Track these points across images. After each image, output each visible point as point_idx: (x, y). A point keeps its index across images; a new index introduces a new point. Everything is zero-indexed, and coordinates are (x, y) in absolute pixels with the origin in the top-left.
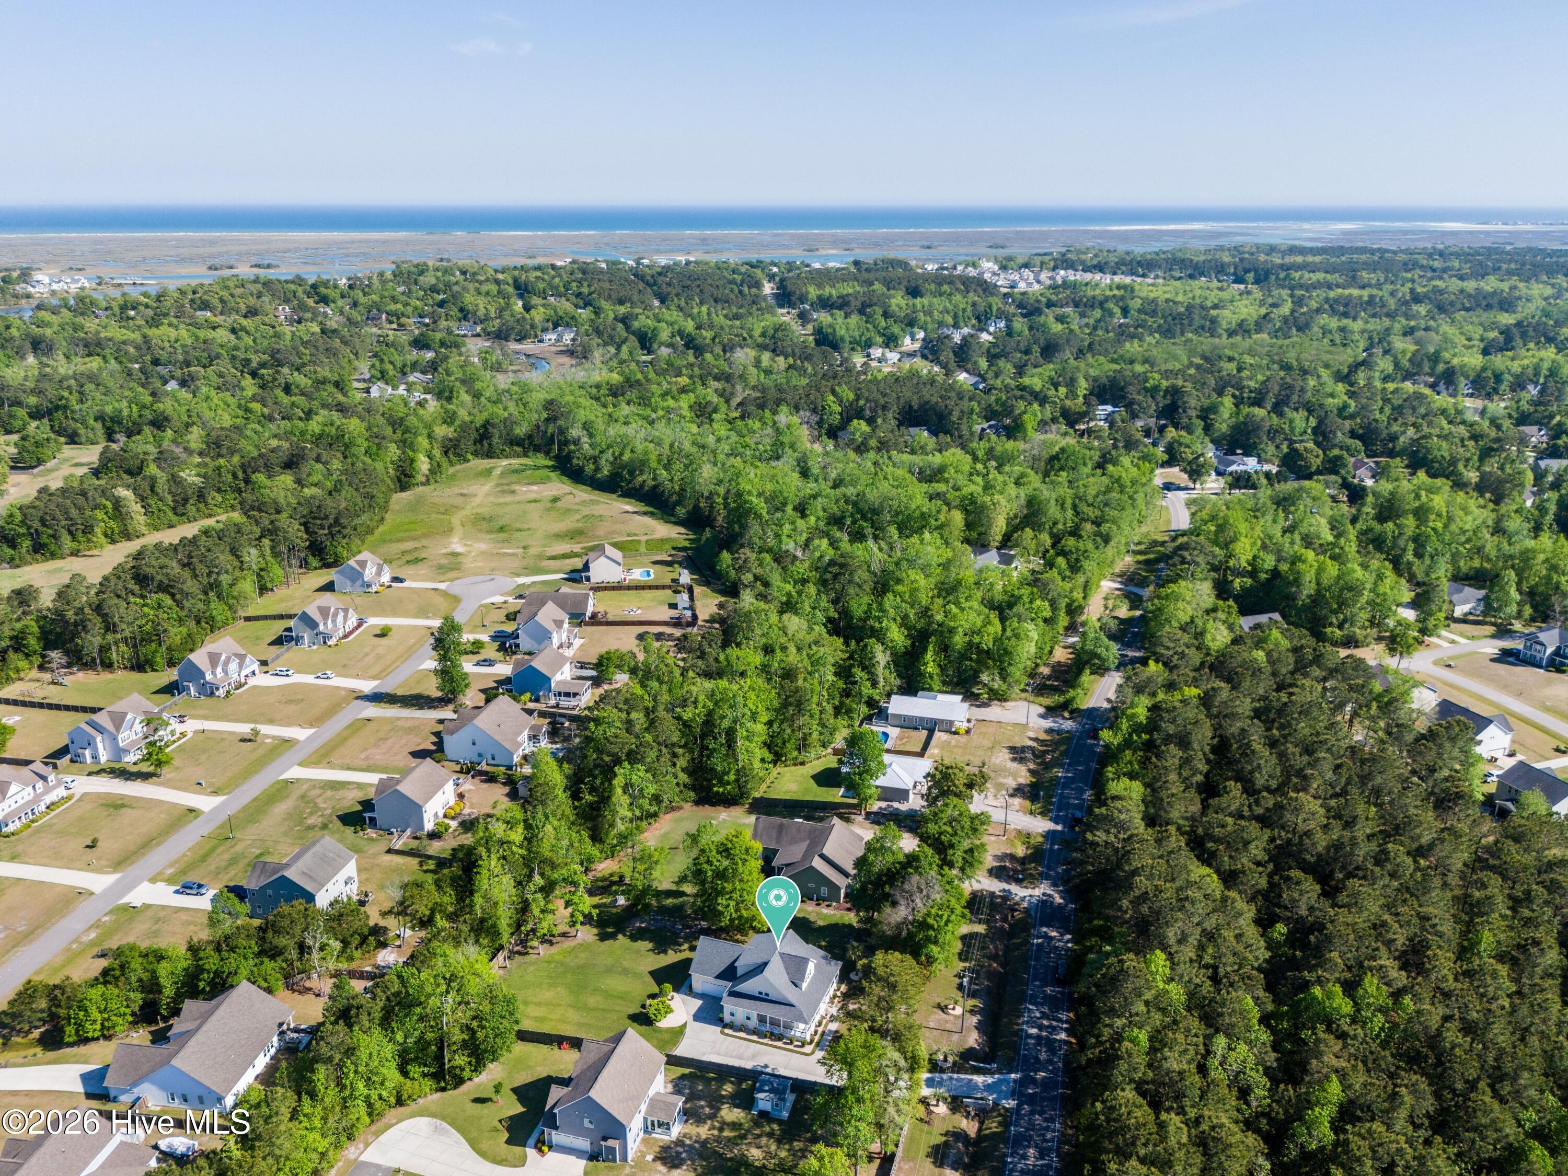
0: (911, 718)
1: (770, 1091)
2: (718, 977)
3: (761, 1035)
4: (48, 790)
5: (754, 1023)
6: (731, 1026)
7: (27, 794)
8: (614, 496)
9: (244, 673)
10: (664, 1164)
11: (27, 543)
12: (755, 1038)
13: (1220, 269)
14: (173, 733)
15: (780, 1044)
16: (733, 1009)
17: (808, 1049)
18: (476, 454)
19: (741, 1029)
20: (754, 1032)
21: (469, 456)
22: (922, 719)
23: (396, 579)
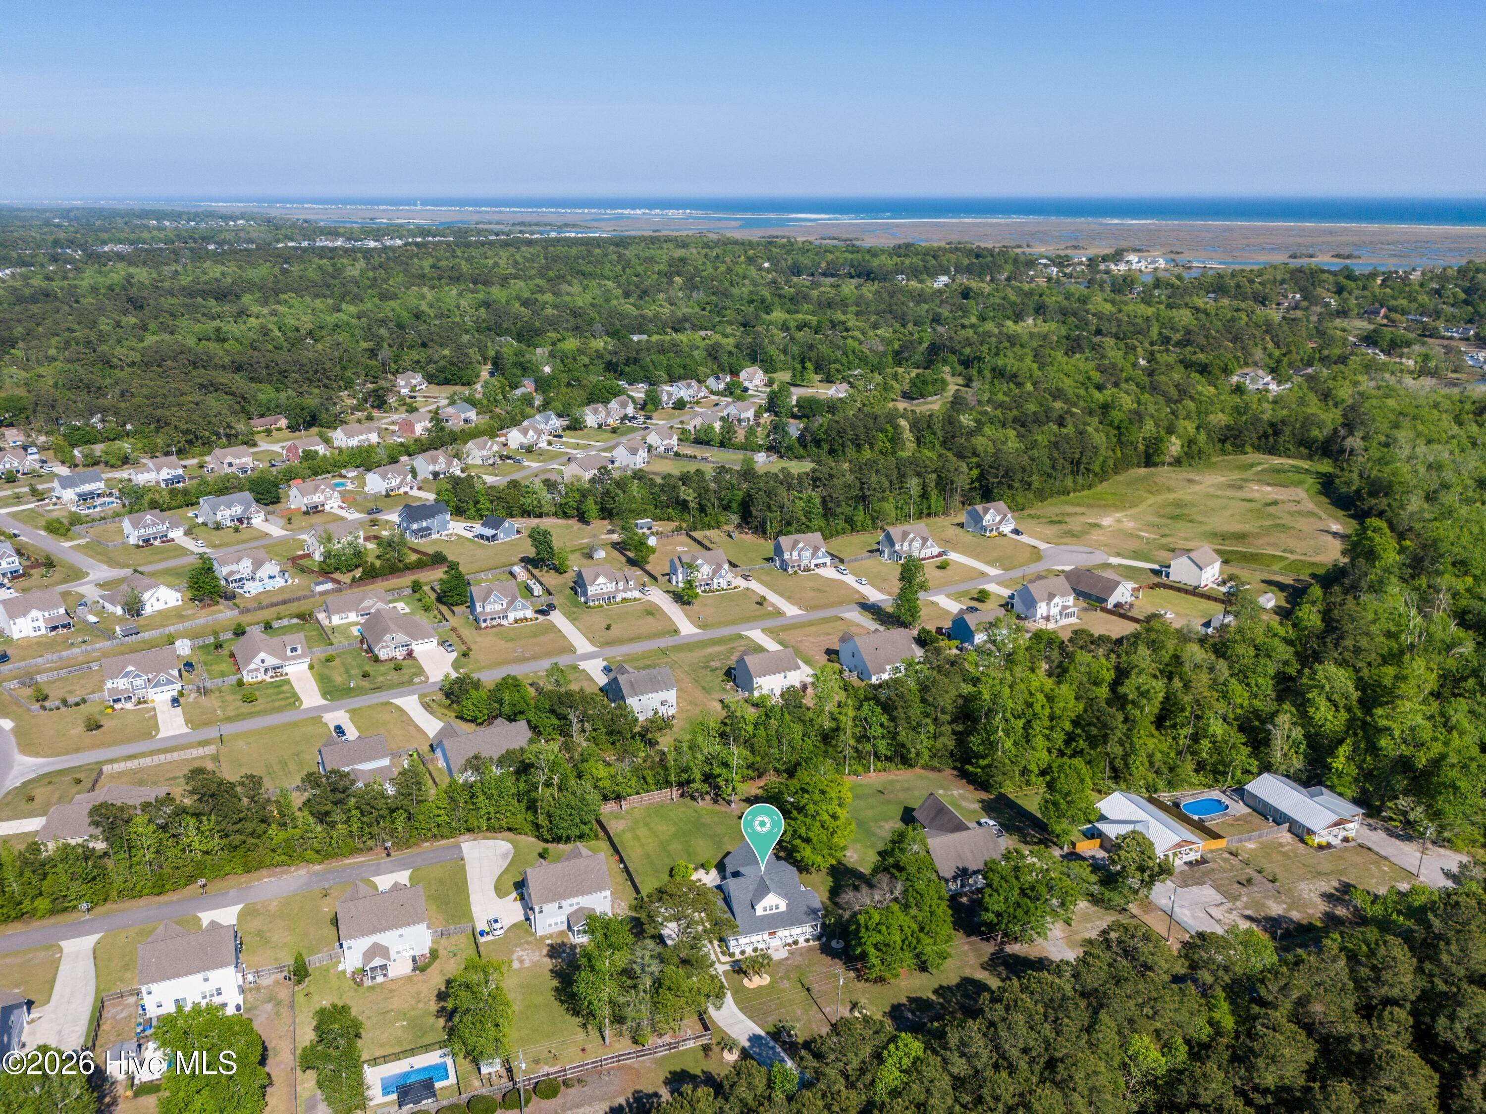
4: (626, 589)
7: (611, 587)
8: (1342, 513)
9: (814, 562)
11: (826, 447)
14: (729, 584)
18: (1258, 448)
21: (1249, 449)
23: (1016, 532)
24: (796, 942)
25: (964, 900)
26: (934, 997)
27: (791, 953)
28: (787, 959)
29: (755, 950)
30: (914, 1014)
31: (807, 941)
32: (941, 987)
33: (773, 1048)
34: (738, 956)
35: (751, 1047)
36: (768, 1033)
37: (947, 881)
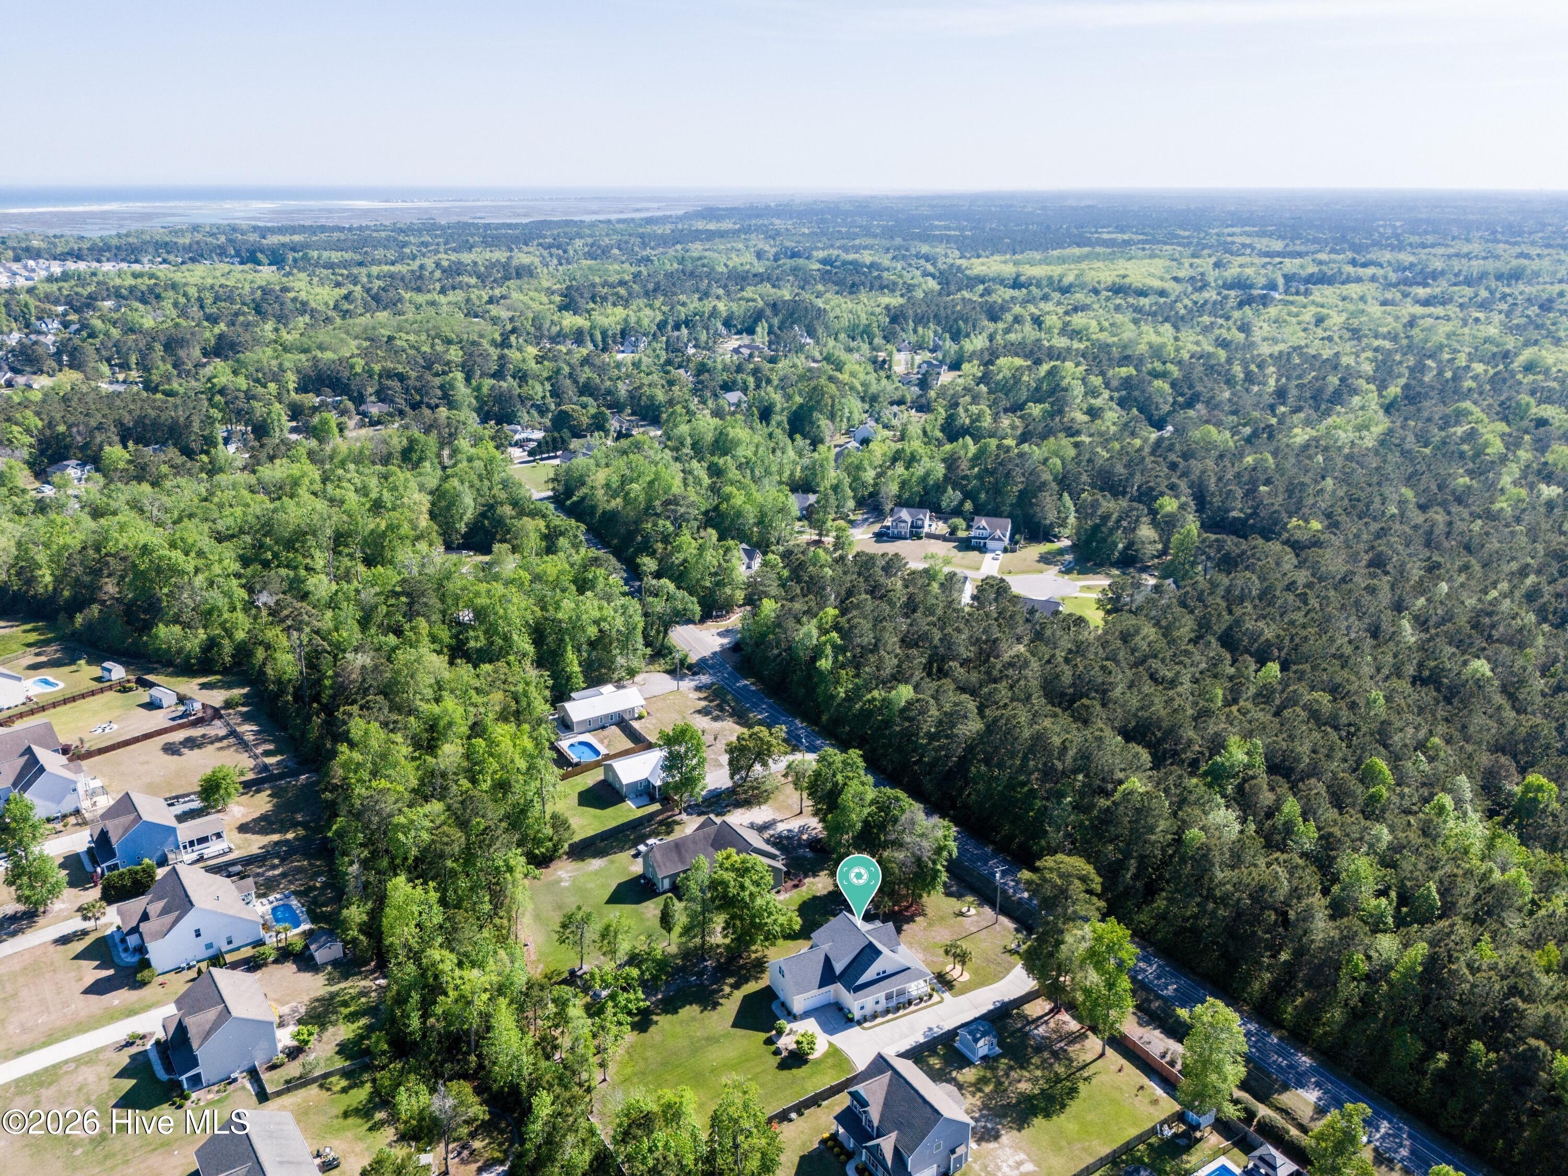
0: (596, 719)
1: (983, 1036)
2: (820, 986)
3: (897, 1009)
5: (883, 1004)
6: (865, 1019)
10: (988, 1141)
12: (890, 1016)
13: (222, 252)
15: (912, 1008)
16: (856, 1004)
17: (936, 998)
19: (874, 1016)
20: (887, 1011)
22: (606, 716)
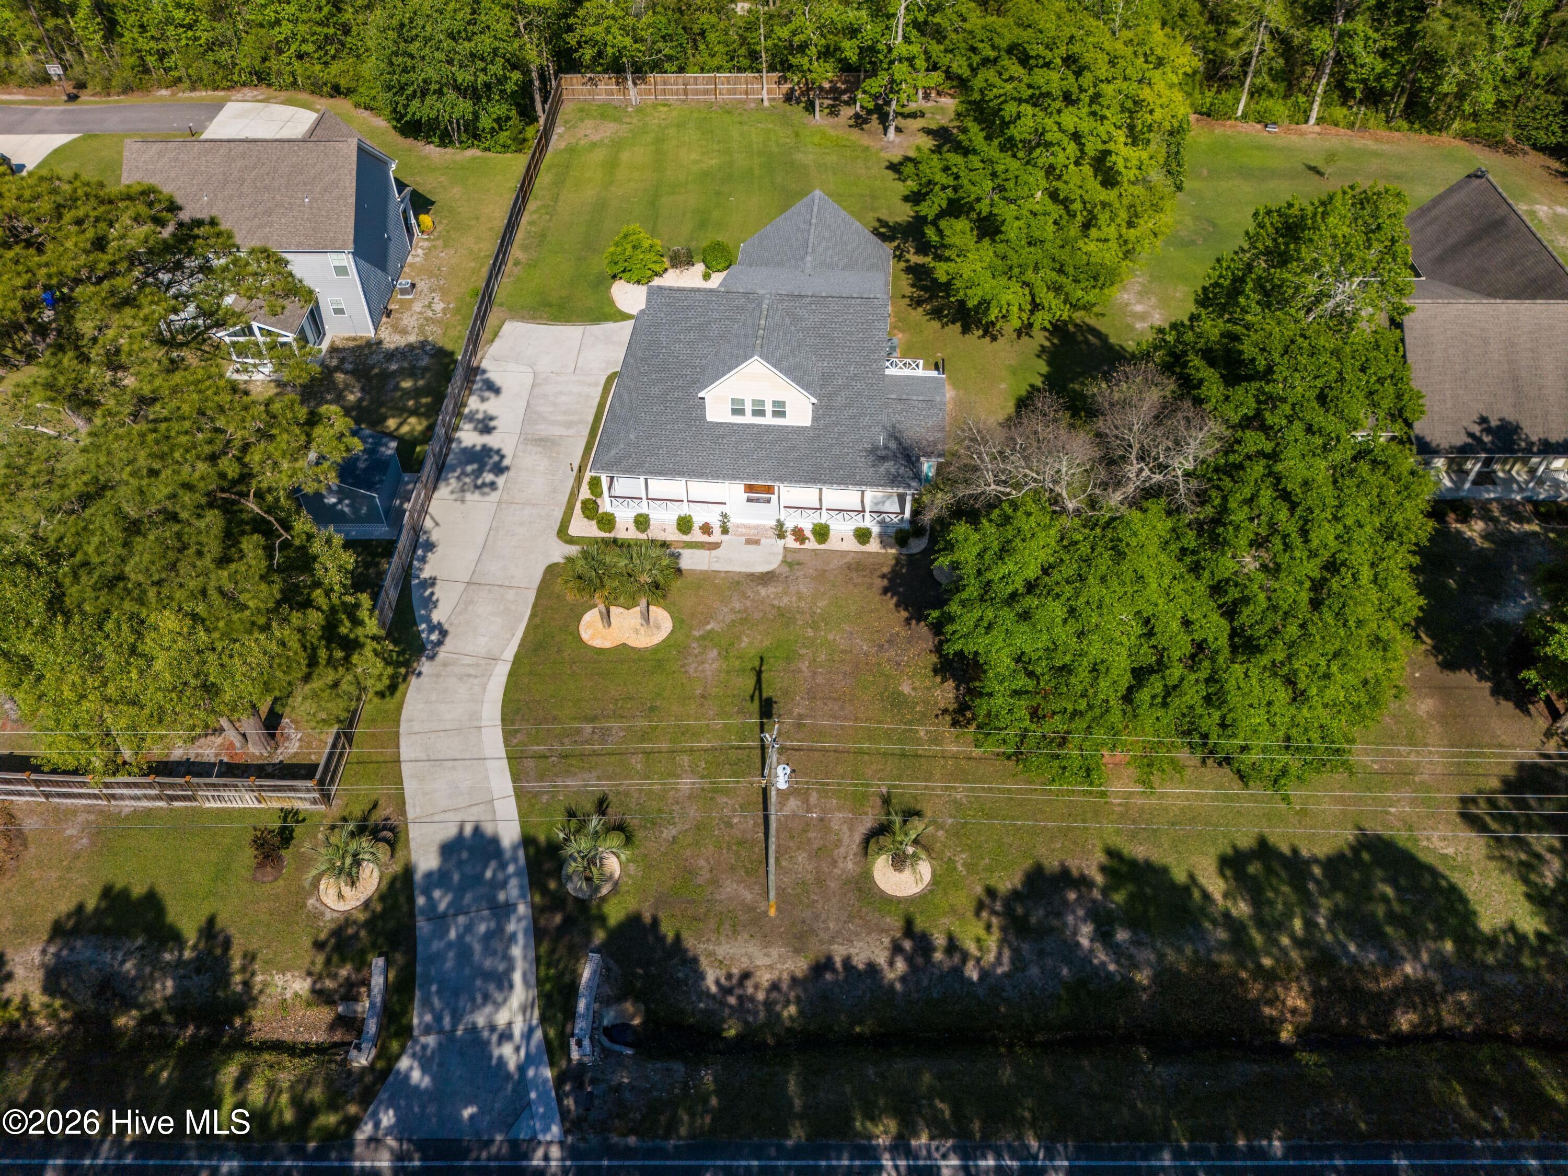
24: (822, 533)
25: (1475, 530)
26: (1215, 886)
27: (791, 561)
28: (766, 578)
29: (642, 522)
30: (1104, 935)
31: (862, 535)
32: (1263, 849)
33: (504, 911)
34: (625, 529)
35: (438, 879)
36: (527, 841)
37: (1426, 450)
